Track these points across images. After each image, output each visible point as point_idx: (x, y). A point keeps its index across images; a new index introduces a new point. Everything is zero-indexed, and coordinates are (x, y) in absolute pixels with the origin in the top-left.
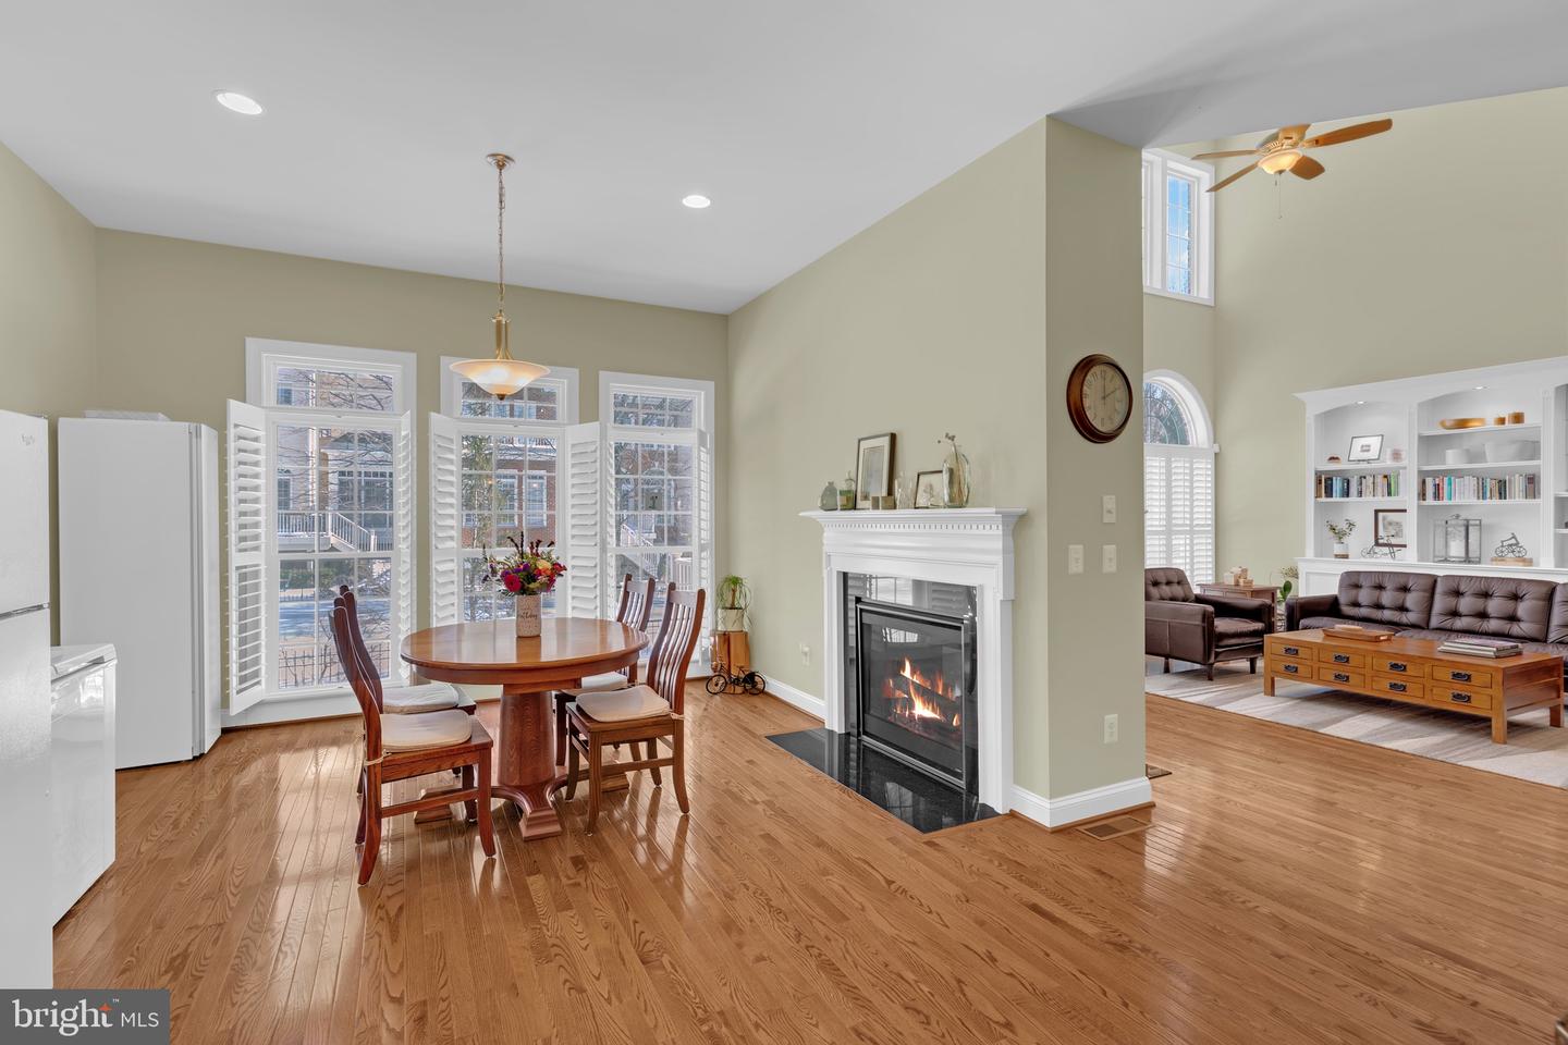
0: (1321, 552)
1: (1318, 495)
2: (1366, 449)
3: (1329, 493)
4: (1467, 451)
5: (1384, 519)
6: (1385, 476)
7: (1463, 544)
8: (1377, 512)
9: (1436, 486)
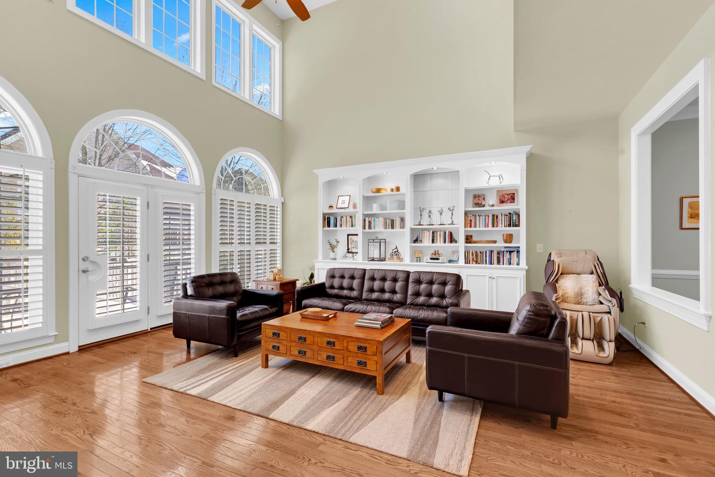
0: (325, 257)
1: (324, 226)
2: (343, 202)
3: (329, 226)
4: (381, 204)
5: (351, 239)
6: (351, 217)
7: (379, 251)
8: (348, 235)
9: (370, 222)
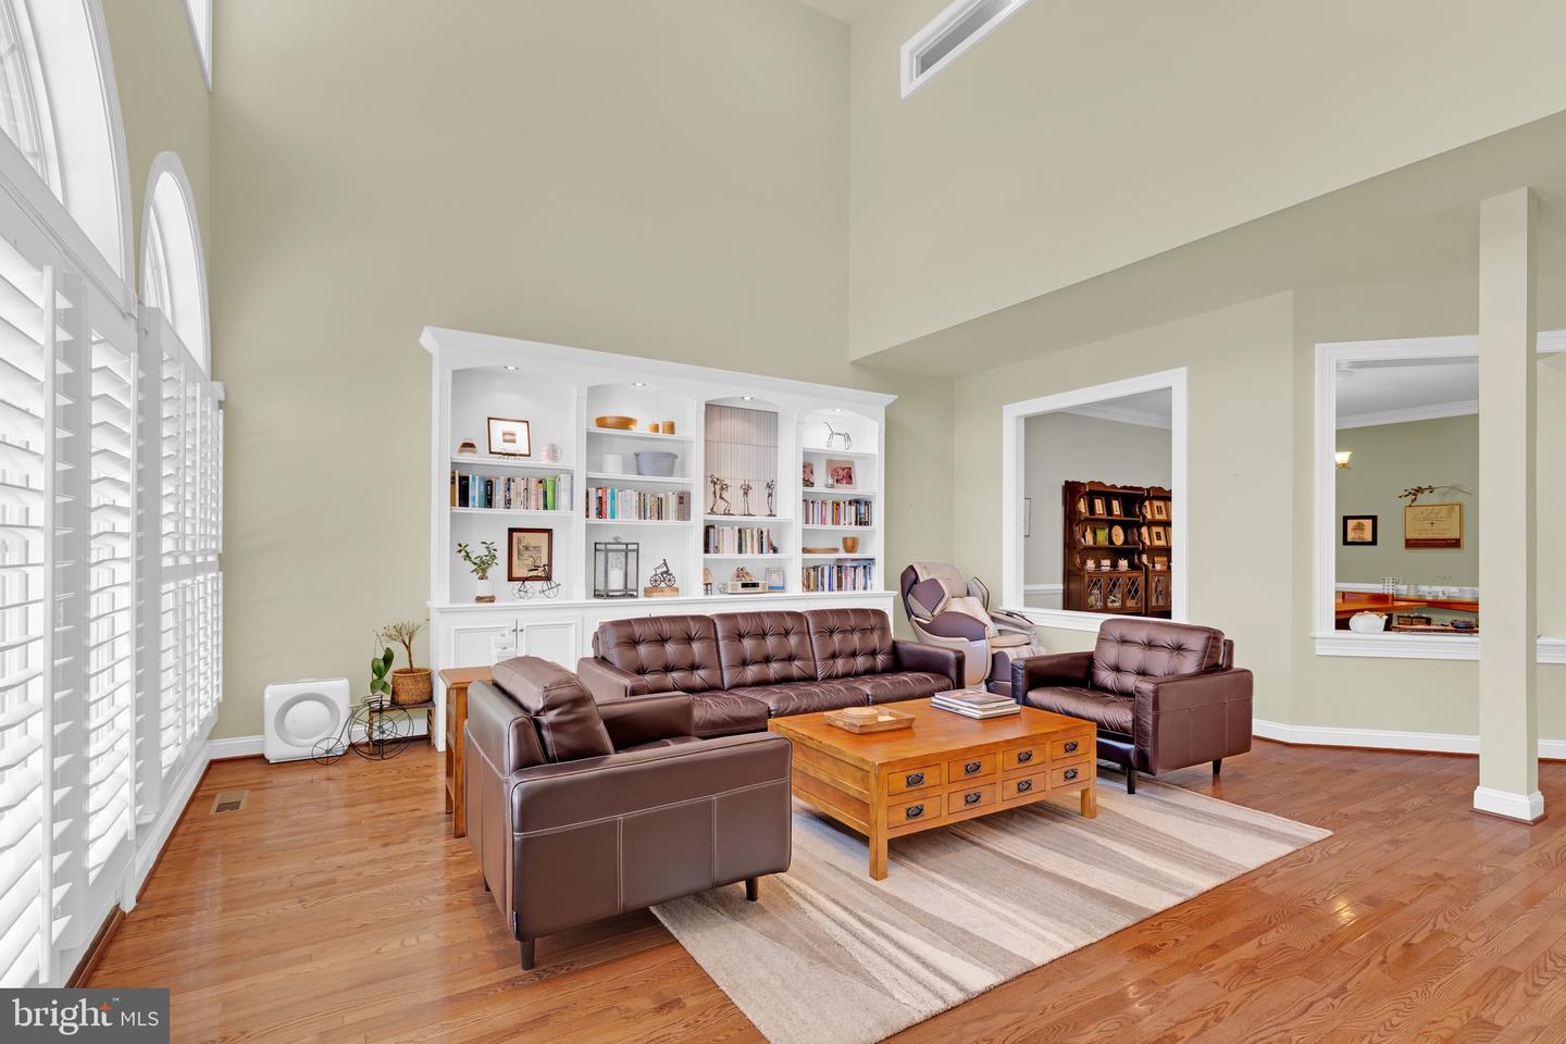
0: (458, 595)
1: (451, 503)
2: (509, 438)
3: (466, 501)
6: (540, 481)
8: (513, 531)
9: (600, 499)
